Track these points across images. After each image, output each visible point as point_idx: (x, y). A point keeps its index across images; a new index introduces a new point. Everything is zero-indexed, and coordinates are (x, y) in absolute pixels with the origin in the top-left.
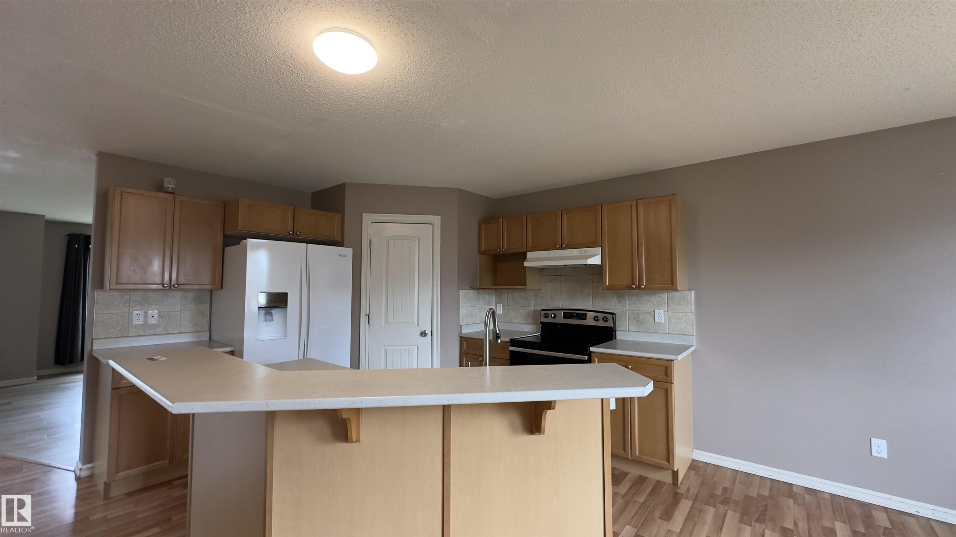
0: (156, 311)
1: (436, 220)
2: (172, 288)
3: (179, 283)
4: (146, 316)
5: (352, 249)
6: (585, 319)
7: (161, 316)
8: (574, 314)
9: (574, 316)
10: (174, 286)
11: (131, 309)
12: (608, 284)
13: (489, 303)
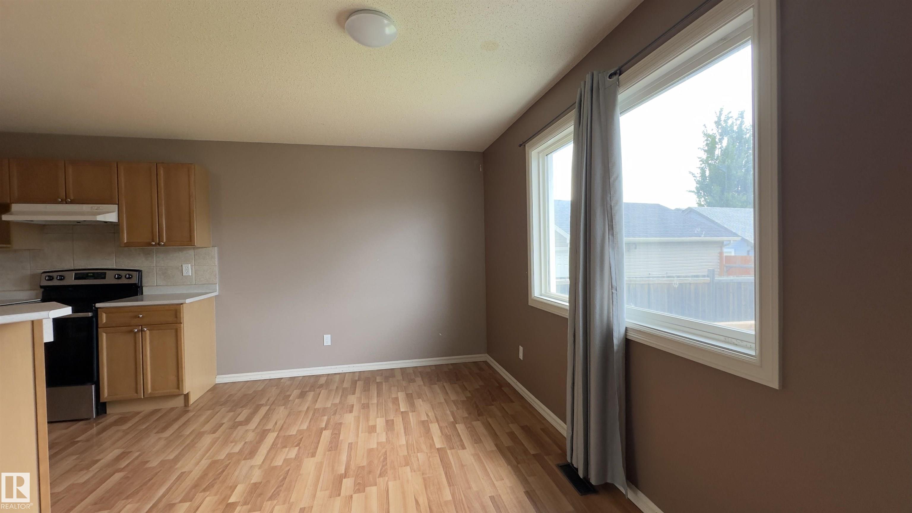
6: (105, 278)
8: (89, 274)
9: (91, 276)
12: (124, 242)
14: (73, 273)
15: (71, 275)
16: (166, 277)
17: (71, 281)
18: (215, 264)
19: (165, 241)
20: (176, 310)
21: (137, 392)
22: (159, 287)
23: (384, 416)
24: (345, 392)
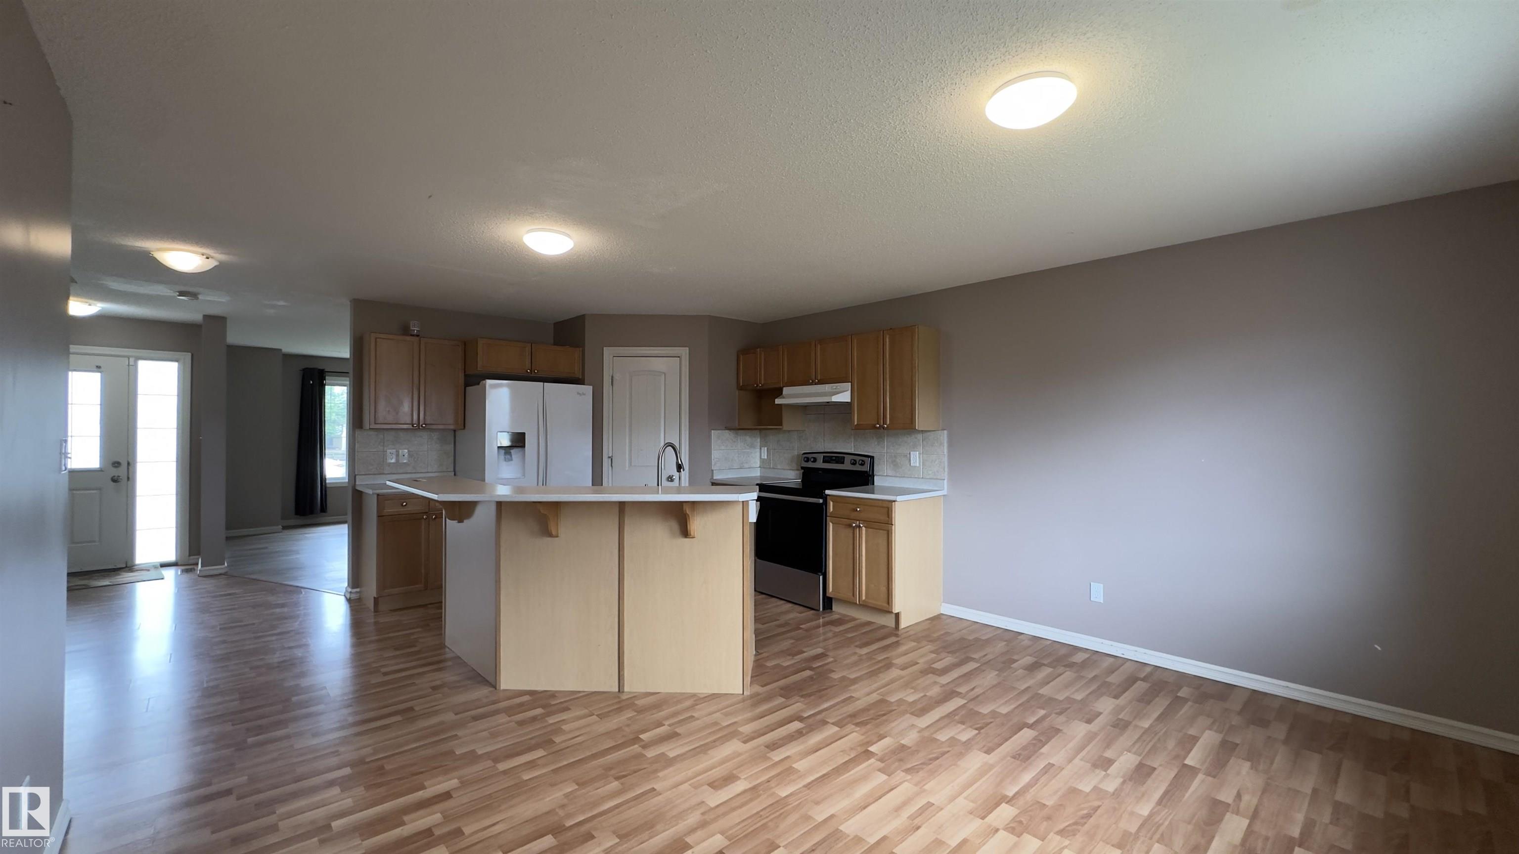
0: (406, 451)
1: (684, 352)
2: (421, 427)
3: (426, 423)
4: (398, 455)
5: (591, 387)
6: (843, 463)
7: (410, 455)
9: (833, 460)
11: (385, 448)
12: (856, 423)
13: (752, 446)
14: (822, 456)
15: (820, 458)
16: (895, 465)
17: (820, 464)
18: (944, 453)
19: (888, 423)
20: (888, 508)
21: (853, 596)
22: (888, 478)
23: (1143, 756)
24: (1103, 688)
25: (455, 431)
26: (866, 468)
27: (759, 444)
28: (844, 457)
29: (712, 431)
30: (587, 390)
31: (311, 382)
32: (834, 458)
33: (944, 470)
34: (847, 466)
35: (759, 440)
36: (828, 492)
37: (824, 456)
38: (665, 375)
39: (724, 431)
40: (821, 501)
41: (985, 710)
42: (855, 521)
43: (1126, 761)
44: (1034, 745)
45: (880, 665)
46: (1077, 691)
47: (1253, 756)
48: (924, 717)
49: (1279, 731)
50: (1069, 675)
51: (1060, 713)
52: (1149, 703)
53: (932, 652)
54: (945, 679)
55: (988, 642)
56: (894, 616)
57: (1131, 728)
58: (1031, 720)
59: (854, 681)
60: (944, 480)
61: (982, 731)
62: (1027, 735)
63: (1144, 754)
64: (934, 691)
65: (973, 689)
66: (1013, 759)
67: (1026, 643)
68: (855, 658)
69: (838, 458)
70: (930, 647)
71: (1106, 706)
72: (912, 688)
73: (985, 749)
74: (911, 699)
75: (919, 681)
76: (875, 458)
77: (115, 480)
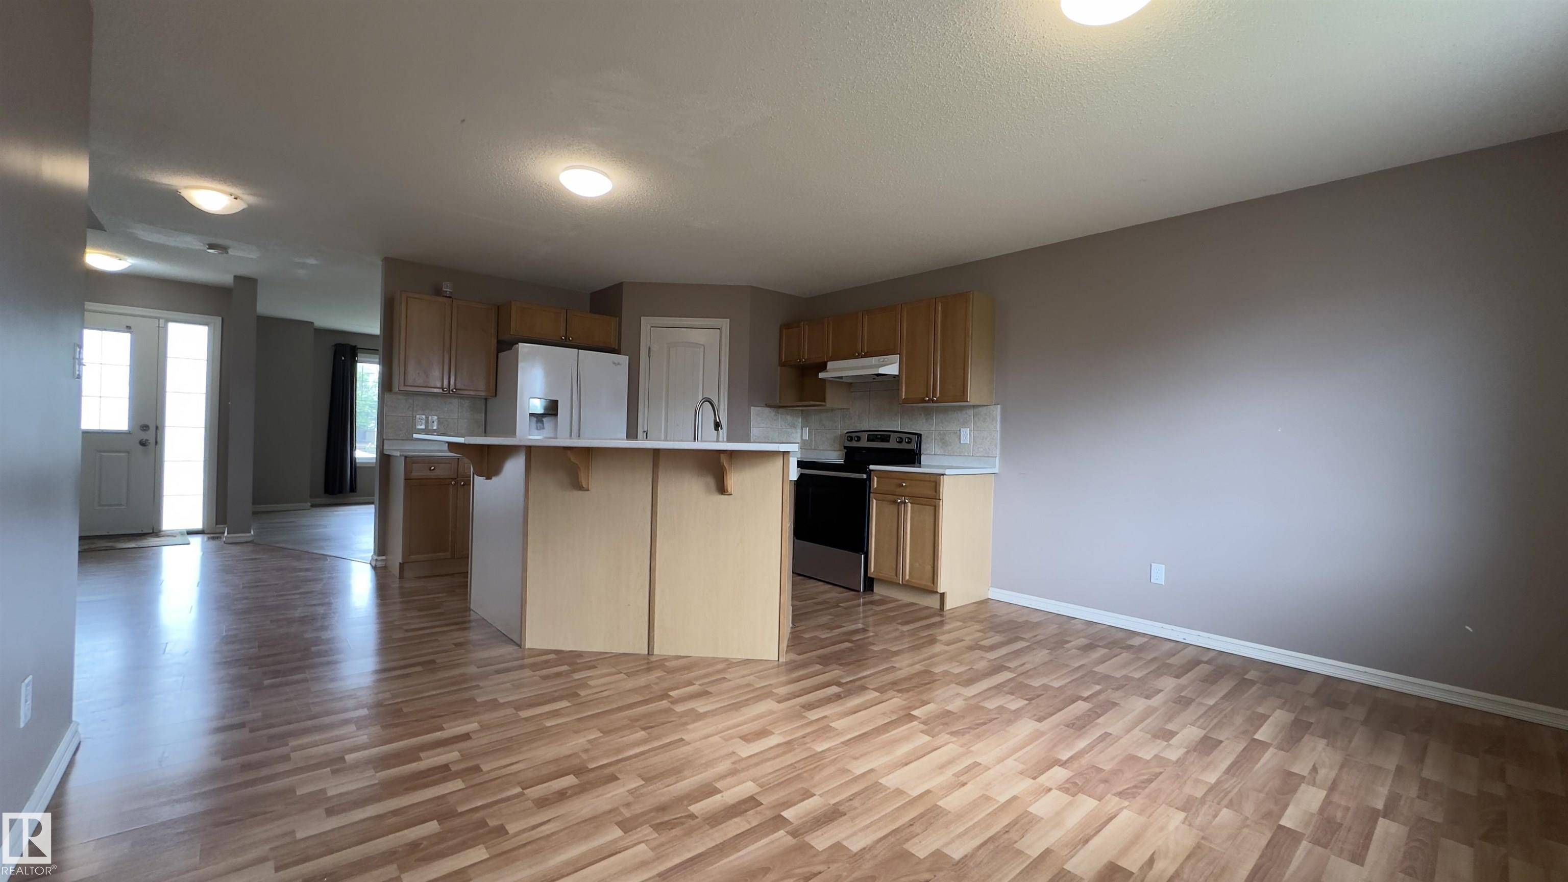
0: (436, 417)
1: (725, 323)
2: (451, 392)
3: (457, 388)
4: (427, 422)
5: (628, 357)
6: (888, 441)
7: (439, 423)
9: (879, 438)
10: (452, 391)
11: (415, 414)
12: (904, 397)
13: (793, 426)
14: (866, 434)
15: (865, 436)
16: (944, 443)
17: (864, 443)
18: (996, 428)
19: (938, 396)
20: (936, 483)
21: (896, 575)
22: (937, 456)
23: (1208, 729)
24: (1162, 668)
25: (486, 399)
26: (913, 446)
27: (800, 424)
28: (890, 435)
29: (752, 408)
30: (624, 360)
31: (343, 358)
32: (879, 436)
33: (996, 447)
34: (892, 444)
35: (800, 420)
36: (872, 467)
37: (868, 435)
38: (704, 348)
39: (764, 408)
40: (865, 476)
41: (1036, 683)
42: (900, 498)
43: (1190, 733)
44: (1090, 716)
45: (925, 640)
46: (1135, 670)
47: (1328, 734)
48: (971, 687)
49: (1358, 713)
50: (1125, 656)
51: (1118, 689)
52: (1214, 683)
53: (979, 631)
54: (993, 655)
55: (1038, 624)
56: (938, 596)
57: (1194, 705)
58: (1086, 694)
59: (896, 654)
60: (996, 457)
61: (1033, 701)
62: (1081, 707)
63: (1210, 727)
64: (981, 665)
65: (1024, 664)
66: (1066, 728)
67: (1080, 626)
68: (897, 634)
69: (884, 437)
70: (978, 627)
71: (1168, 684)
72: (957, 662)
73: (1036, 717)
74: (956, 671)
75: (964, 656)
76: (923, 437)
77: (143, 443)
